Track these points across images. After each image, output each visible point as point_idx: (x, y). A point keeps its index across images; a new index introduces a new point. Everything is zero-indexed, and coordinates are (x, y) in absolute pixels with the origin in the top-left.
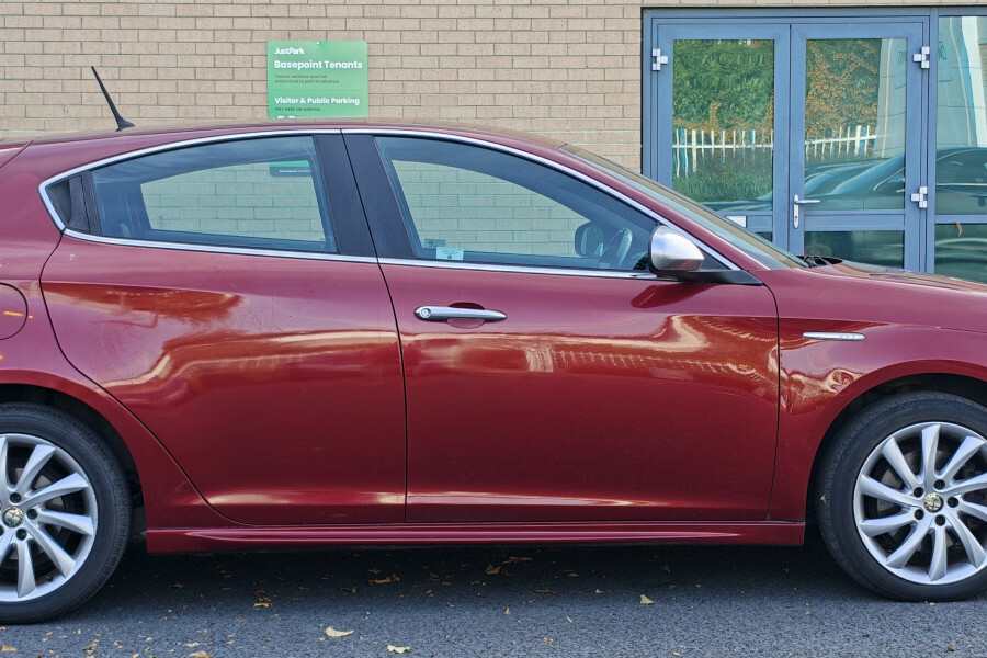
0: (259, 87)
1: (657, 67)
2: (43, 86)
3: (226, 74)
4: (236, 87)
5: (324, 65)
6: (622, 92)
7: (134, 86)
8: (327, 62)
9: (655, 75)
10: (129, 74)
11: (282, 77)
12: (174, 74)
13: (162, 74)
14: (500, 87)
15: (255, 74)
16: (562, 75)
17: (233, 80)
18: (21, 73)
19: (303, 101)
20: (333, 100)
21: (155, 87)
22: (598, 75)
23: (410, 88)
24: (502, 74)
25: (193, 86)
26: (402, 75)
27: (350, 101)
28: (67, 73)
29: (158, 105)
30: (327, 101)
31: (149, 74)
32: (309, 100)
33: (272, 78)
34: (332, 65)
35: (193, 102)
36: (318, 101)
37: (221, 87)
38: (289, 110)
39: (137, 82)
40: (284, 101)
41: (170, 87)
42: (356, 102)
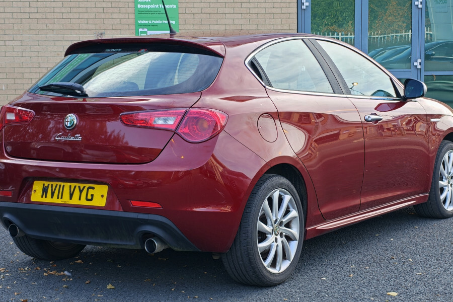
0: (132, 16)
1: (304, 7)
2: (38, 16)
3: (116, 10)
4: (121, 16)
5: (159, 6)
6: (289, 18)
7: (77, 16)
8: (161, 5)
9: (303, 11)
10: (75, 10)
11: (142, 12)
12: (94, 10)
13: (89, 10)
14: (236, 16)
15: (130, 11)
16: (263, 11)
17: (120, 13)
18: (28, 10)
19: (150, 22)
20: (163, 21)
21: (86, 16)
22: (278, 11)
23: (197, 16)
24: (237, 11)
25: (103, 16)
26: (193, 11)
28: (48, 10)
29: (87, 24)
30: (161, 22)
31: (84, 10)
32: (153, 21)
33: (137, 12)
35: (102, 23)
36: (157, 22)
37: (115, 16)
38: (144, 26)
39: (78, 14)
40: (142, 22)
41: (93, 16)
42: (173, 23)
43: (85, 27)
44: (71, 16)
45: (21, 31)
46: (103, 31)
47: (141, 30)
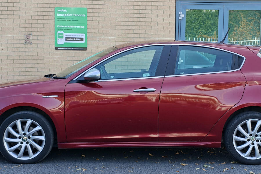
0: (52, 22)
1: (180, 18)
3: (41, 18)
4: (45, 22)
5: (73, 15)
6: (169, 26)
7: (12, 21)
8: (74, 14)
9: (180, 21)
10: (10, 17)
11: (60, 19)
12: (25, 17)
13: (21, 17)
14: (130, 24)
15: (51, 18)
16: (150, 20)
17: (44, 19)
19: (66, 27)
20: (76, 26)
21: (18, 21)
22: (161, 20)
23: (101, 23)
24: (130, 19)
25: (31, 21)
26: (98, 19)
27: (81, 27)
29: (19, 27)
30: (74, 27)
31: (17, 17)
32: (68, 26)
33: (56, 19)
34: (76, 15)
35: (31, 26)
36: (71, 27)
37: (40, 22)
38: (62, 29)
39: (13, 20)
40: (60, 27)
41: (23, 21)
42: (83, 27)
43: (18, 29)
44: (7, 21)
46: (30, 33)
47: (59, 32)
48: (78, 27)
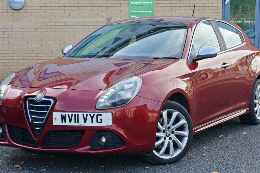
0: (127, 8)
1: (226, 3)
2: (74, 8)
3: (118, 5)
4: (121, 8)
5: (143, 3)
6: (217, 9)
7: (96, 8)
8: (143, 2)
9: (225, 5)
10: (94, 5)
11: (133, 6)
12: (106, 5)
13: (103, 5)
14: (187, 8)
15: (126, 5)
16: (202, 5)
17: (120, 6)
18: (68, 5)
19: (138, 12)
20: (145, 11)
21: (101, 8)
22: (211, 5)
23: (164, 8)
24: (187, 5)
25: (111, 8)
26: (162, 5)
27: (149, 12)
28: (80, 5)
29: (102, 13)
30: (144, 12)
31: (100, 5)
32: (139, 11)
33: (130, 6)
34: (145, 3)
35: (110, 12)
36: (141, 12)
37: (117, 8)
38: (134, 14)
39: (97, 7)
40: (133, 12)
41: (105, 8)
42: (151, 12)
43: (101, 14)
44: (93, 8)
45: (64, 17)
46: (110, 17)
47: (132, 16)
48: (146, 12)
